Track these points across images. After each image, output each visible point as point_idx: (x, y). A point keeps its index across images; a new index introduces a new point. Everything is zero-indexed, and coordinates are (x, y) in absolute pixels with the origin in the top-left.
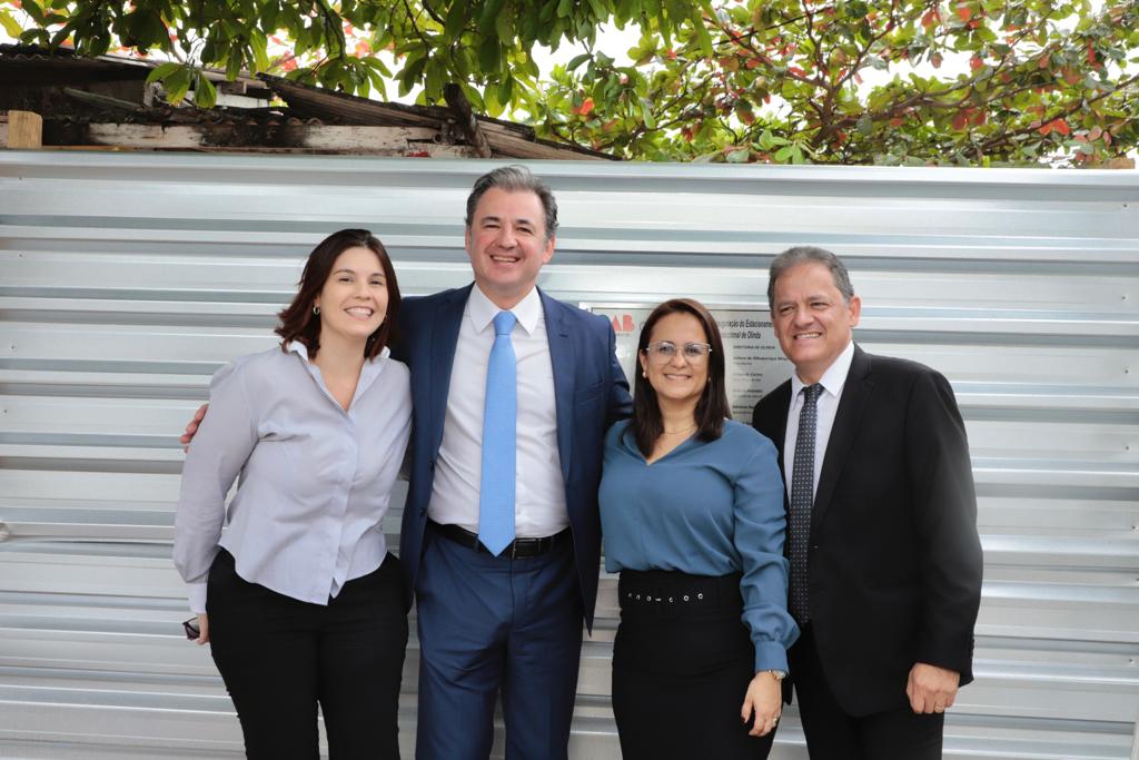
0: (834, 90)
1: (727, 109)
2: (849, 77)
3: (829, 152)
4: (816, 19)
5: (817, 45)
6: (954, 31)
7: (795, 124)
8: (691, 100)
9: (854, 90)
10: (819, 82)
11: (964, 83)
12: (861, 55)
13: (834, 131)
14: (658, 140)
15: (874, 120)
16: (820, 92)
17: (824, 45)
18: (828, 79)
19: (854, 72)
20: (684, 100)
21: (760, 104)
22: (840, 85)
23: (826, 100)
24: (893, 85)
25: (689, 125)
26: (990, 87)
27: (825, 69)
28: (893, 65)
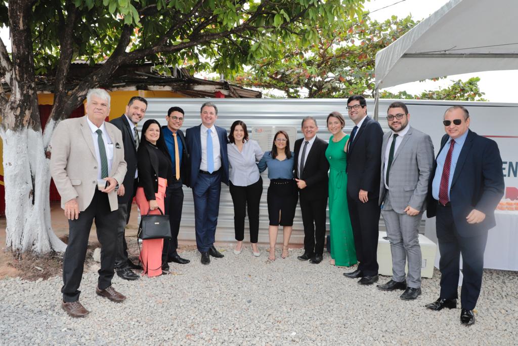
0: (326, 50)
1: (297, 54)
3: (326, 65)
4: (320, 32)
5: (320, 39)
6: (358, 33)
7: (315, 58)
8: (287, 53)
9: (332, 49)
10: (321, 48)
11: (361, 48)
12: (332, 41)
13: (327, 60)
14: (279, 63)
15: (336, 58)
16: (322, 51)
17: (322, 38)
18: (324, 47)
19: (331, 45)
20: (285, 52)
21: (305, 53)
22: (327, 49)
23: (324, 52)
24: (342, 48)
25: (287, 59)
26: (368, 48)
27: (323, 44)
28: (341, 43)
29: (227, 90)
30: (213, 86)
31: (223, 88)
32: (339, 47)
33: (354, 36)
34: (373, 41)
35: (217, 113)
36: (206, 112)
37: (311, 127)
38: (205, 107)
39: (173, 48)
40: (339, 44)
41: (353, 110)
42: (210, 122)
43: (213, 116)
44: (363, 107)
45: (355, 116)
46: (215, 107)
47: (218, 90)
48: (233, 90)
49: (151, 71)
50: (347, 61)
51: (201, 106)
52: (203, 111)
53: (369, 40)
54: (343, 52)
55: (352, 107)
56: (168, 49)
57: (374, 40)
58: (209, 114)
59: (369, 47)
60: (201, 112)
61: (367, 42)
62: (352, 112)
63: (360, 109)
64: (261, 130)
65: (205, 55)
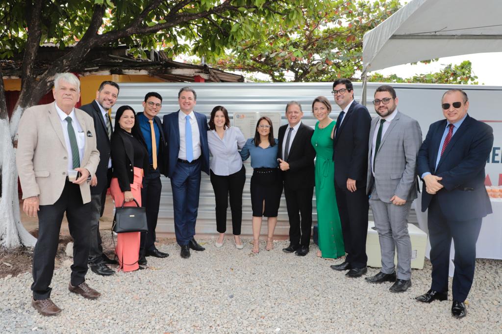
0: (312, 32)
1: (282, 36)
2: (317, 27)
3: (312, 47)
4: (305, 13)
5: (306, 20)
6: (346, 14)
7: (301, 40)
8: (271, 34)
9: (318, 31)
10: (307, 30)
11: (349, 29)
12: (319, 22)
13: (313, 42)
14: (262, 45)
15: (323, 39)
16: (308, 33)
17: (308, 19)
18: (309, 29)
19: (317, 26)
20: (269, 34)
21: (291, 35)
22: (313, 30)
23: (310, 34)
24: (329, 29)
25: (271, 41)
26: (356, 30)
27: (308, 26)
28: (328, 24)
29: (207, 73)
30: (192, 70)
31: (202, 72)
32: (326, 28)
33: (341, 16)
34: (361, 23)
35: (195, 98)
36: (184, 98)
37: (295, 112)
38: (183, 92)
39: (148, 29)
40: (326, 25)
41: (339, 94)
42: (188, 107)
43: (192, 101)
44: (349, 91)
45: (342, 101)
46: (194, 92)
47: (197, 74)
48: (213, 74)
49: (126, 54)
50: (335, 43)
51: (178, 91)
52: (181, 96)
53: (357, 22)
54: (330, 34)
55: (338, 91)
56: (143, 30)
57: (363, 22)
58: (187, 99)
59: (357, 28)
60: (179, 98)
61: (355, 24)
62: (338, 97)
63: (346, 94)
64: (243, 116)
65: (184, 37)
